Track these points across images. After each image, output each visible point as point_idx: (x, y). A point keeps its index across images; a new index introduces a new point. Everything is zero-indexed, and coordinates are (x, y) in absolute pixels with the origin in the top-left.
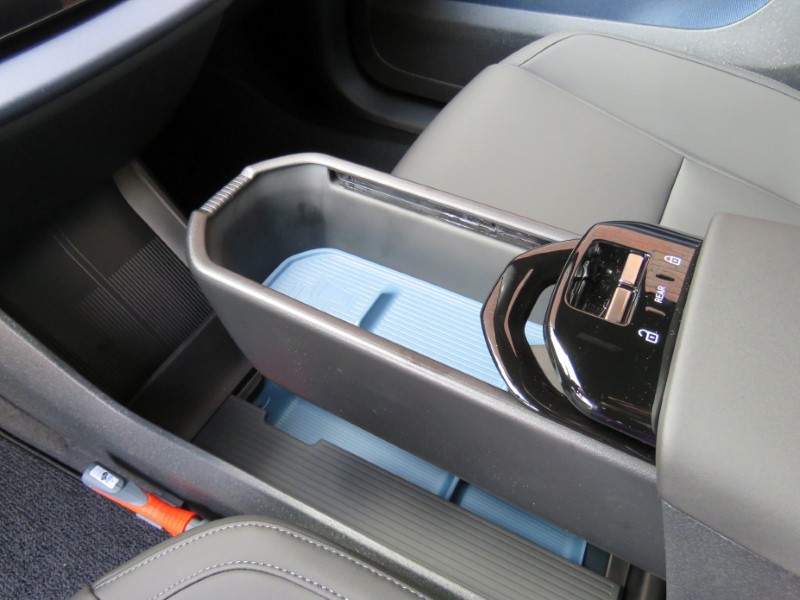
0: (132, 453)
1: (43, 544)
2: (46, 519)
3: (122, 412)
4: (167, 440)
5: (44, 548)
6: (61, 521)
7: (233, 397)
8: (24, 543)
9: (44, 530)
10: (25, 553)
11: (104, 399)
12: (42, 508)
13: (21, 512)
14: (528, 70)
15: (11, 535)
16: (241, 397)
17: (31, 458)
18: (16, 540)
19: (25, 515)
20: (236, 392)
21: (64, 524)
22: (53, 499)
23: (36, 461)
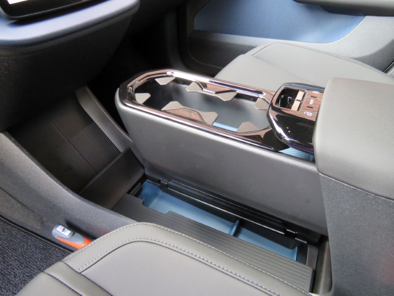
0: (78, 217)
1: (27, 274)
2: (29, 262)
3: (75, 196)
4: (96, 208)
5: (27, 276)
6: (36, 262)
7: (127, 195)
8: (16, 275)
9: (27, 267)
10: (17, 279)
11: (67, 190)
12: (27, 257)
13: (16, 259)
14: (256, 57)
15: (9, 271)
16: (132, 195)
17: (23, 233)
18: (13, 273)
19: (18, 261)
20: (129, 192)
21: (38, 264)
22: (33, 252)
23: (25, 234)
